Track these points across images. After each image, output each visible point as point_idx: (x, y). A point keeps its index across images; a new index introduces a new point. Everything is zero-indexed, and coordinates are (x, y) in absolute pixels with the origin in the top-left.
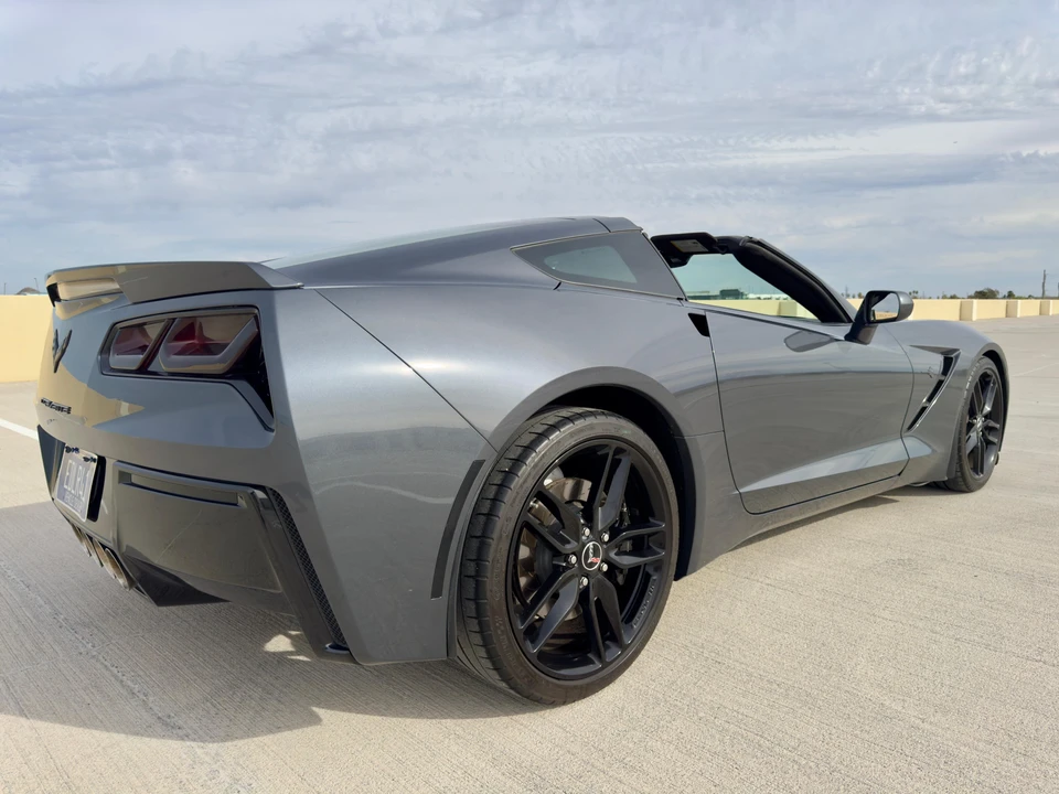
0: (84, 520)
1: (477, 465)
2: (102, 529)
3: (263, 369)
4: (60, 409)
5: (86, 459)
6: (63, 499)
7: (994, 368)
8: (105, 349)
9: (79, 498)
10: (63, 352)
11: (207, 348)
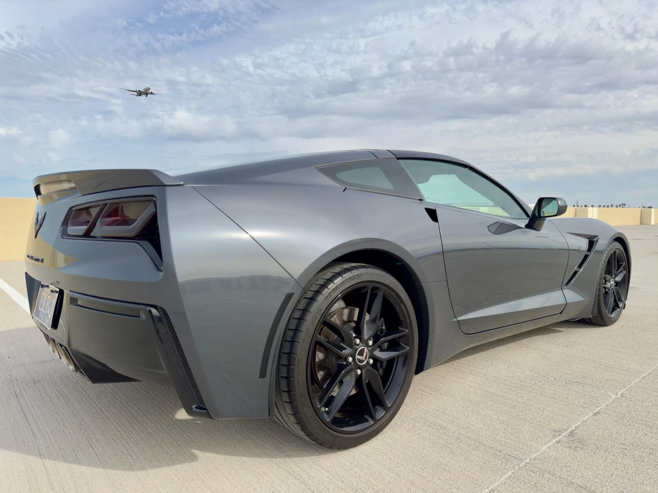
0: (49, 328)
1: (289, 296)
2: (61, 334)
3: (158, 234)
4: (37, 260)
5: (52, 291)
6: (38, 316)
7: (621, 248)
8: (65, 223)
9: (47, 315)
10: (41, 225)
11: (125, 222)
